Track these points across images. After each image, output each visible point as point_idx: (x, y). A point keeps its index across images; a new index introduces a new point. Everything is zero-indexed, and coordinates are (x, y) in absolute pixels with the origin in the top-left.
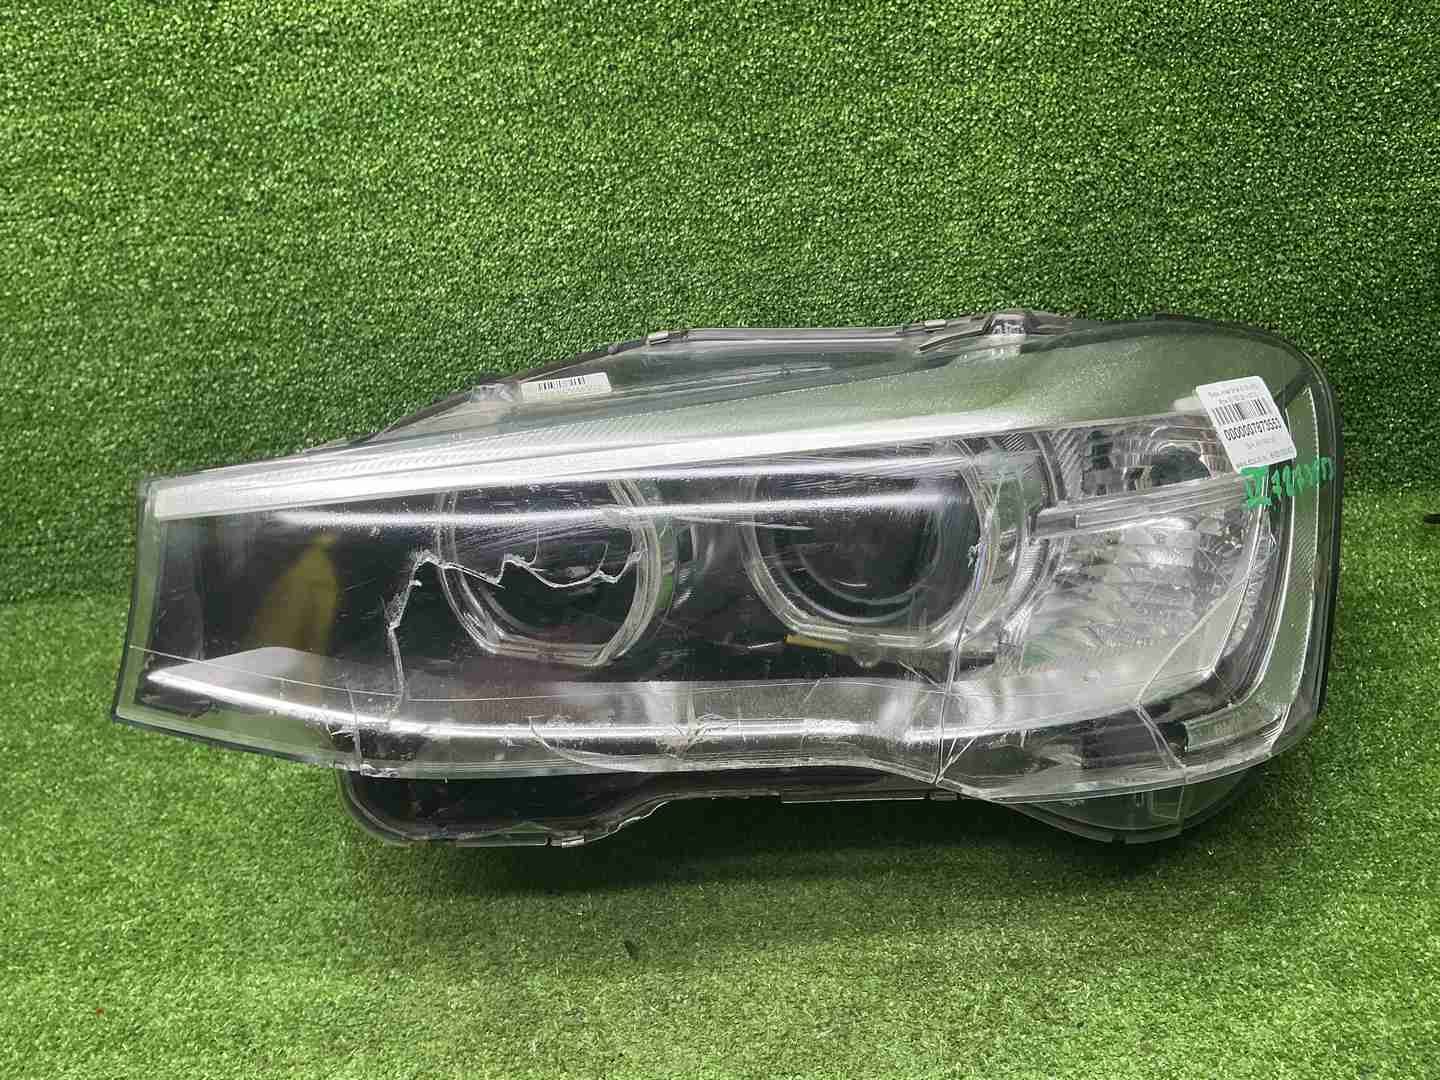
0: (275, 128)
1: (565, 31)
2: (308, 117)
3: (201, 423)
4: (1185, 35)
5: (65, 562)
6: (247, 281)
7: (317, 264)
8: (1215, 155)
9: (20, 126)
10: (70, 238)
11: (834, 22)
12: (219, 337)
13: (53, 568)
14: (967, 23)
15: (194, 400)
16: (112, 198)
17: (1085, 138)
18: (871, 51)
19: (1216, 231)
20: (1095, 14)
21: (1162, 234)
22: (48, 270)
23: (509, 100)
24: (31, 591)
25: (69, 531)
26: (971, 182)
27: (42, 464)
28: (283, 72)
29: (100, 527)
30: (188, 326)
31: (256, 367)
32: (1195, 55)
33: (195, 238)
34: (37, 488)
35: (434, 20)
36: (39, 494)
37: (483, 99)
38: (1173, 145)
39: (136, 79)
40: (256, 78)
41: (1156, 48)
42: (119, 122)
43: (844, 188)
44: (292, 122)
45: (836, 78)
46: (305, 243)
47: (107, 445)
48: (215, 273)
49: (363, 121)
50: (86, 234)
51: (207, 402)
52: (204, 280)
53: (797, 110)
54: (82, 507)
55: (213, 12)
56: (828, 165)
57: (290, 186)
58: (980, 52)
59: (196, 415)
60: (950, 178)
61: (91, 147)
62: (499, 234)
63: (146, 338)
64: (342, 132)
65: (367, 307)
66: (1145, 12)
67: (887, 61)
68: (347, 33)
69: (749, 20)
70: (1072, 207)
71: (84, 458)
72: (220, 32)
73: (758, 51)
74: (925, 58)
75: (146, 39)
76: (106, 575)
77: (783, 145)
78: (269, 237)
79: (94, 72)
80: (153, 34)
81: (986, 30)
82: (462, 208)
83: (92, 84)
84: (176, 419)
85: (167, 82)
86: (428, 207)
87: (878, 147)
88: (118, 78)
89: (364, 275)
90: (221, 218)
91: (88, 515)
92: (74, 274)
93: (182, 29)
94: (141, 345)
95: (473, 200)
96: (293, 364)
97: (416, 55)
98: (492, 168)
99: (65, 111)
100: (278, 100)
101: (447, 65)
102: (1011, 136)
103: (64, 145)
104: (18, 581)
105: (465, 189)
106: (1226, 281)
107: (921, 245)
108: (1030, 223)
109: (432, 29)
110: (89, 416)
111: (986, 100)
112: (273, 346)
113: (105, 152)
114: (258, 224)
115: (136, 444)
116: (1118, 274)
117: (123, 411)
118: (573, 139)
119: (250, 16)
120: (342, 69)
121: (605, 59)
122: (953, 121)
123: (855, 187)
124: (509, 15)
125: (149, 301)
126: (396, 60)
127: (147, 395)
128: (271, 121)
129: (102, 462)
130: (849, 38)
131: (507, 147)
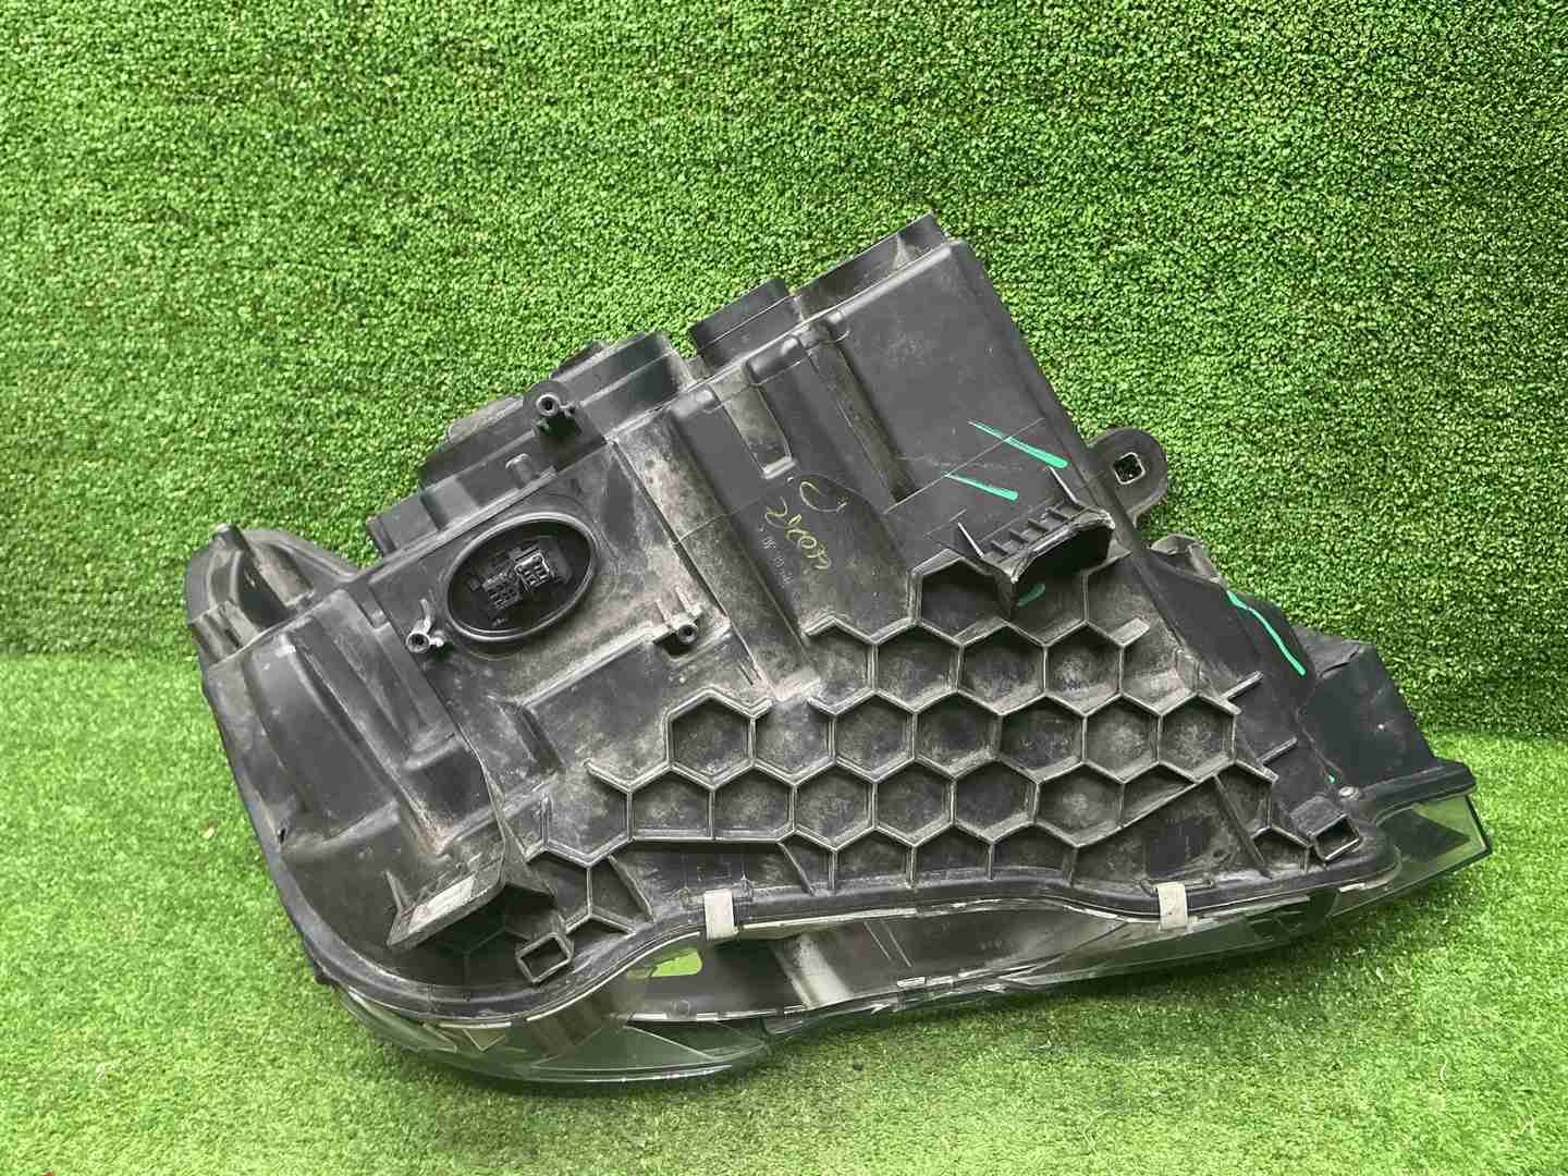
0: (420, 153)
1: (772, 81)
2: (458, 146)
3: (287, 480)
4: (1512, 173)
5: (111, 616)
6: (362, 326)
7: (444, 316)
8: (1530, 319)
9: (130, 116)
10: (167, 249)
11: (1090, 107)
12: (322, 385)
13: (95, 621)
14: (1251, 125)
15: (283, 452)
16: (222, 209)
17: (1375, 279)
18: (1130, 145)
19: (1517, 408)
20: (1407, 133)
21: (1452, 403)
22: (139, 283)
23: (693, 154)
24: (67, 643)
25: (121, 580)
26: (1228, 312)
27: (100, 502)
28: (438, 90)
29: (157, 582)
30: (287, 367)
31: (359, 424)
32: (1522, 196)
33: (310, 269)
34: (91, 528)
35: (621, 51)
36: (92, 535)
37: (665, 150)
38: (1481, 300)
39: (267, 74)
40: (405, 93)
41: (1475, 184)
42: (241, 123)
43: (1073, 302)
44: (439, 149)
45: (1082, 172)
46: (435, 290)
47: (177, 490)
48: (327, 311)
49: (522, 158)
50: (186, 247)
51: (297, 457)
52: (313, 318)
53: (1030, 203)
54: (138, 556)
55: (367, 10)
56: (1059, 272)
57: (426, 222)
58: (1262, 162)
59: (282, 469)
60: (1204, 305)
61: (206, 150)
62: (660, 306)
63: (237, 375)
64: (495, 168)
65: (497, 372)
66: (1469, 139)
67: (1147, 159)
68: (517, 55)
69: (988, 92)
70: (1347, 358)
71: (148, 502)
72: (370, 35)
73: (994, 131)
74: (1194, 161)
75: (287, 32)
76: (155, 638)
77: (1008, 242)
78: (394, 278)
79: (221, 64)
80: (295, 27)
81: (1273, 137)
82: (621, 272)
83: (217, 77)
84: (259, 471)
85: (303, 85)
86: (582, 266)
87: (1123, 258)
88: (249, 73)
89: (497, 336)
90: (343, 249)
91: (143, 567)
92: (167, 291)
93: (327, 26)
94: (232, 381)
95: (635, 264)
96: (402, 425)
97: (594, 89)
98: (663, 230)
99: (183, 104)
100: (426, 123)
101: (629, 105)
102: (1285, 265)
103: (176, 143)
104: (54, 631)
105: (627, 250)
106: (1521, 469)
107: (1157, 377)
108: (1294, 371)
109: (617, 61)
110: (161, 454)
111: (1262, 219)
112: (382, 403)
113: (222, 155)
114: (384, 261)
115: (211, 496)
116: (1392, 443)
117: (200, 453)
118: (762, 206)
119: (408, 19)
120: (506, 95)
121: (813, 118)
122: (1218, 239)
123: (1087, 302)
124: (708, 55)
125: (248, 333)
126: (570, 92)
127: (230, 440)
128: (416, 145)
129: (168, 509)
130: (1106, 128)
131: (683, 207)
